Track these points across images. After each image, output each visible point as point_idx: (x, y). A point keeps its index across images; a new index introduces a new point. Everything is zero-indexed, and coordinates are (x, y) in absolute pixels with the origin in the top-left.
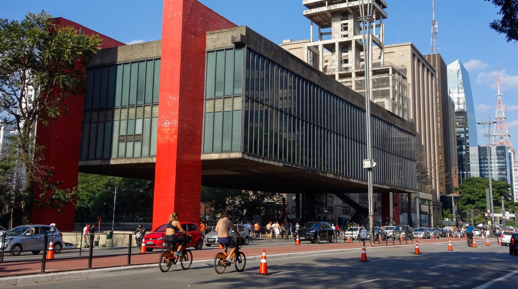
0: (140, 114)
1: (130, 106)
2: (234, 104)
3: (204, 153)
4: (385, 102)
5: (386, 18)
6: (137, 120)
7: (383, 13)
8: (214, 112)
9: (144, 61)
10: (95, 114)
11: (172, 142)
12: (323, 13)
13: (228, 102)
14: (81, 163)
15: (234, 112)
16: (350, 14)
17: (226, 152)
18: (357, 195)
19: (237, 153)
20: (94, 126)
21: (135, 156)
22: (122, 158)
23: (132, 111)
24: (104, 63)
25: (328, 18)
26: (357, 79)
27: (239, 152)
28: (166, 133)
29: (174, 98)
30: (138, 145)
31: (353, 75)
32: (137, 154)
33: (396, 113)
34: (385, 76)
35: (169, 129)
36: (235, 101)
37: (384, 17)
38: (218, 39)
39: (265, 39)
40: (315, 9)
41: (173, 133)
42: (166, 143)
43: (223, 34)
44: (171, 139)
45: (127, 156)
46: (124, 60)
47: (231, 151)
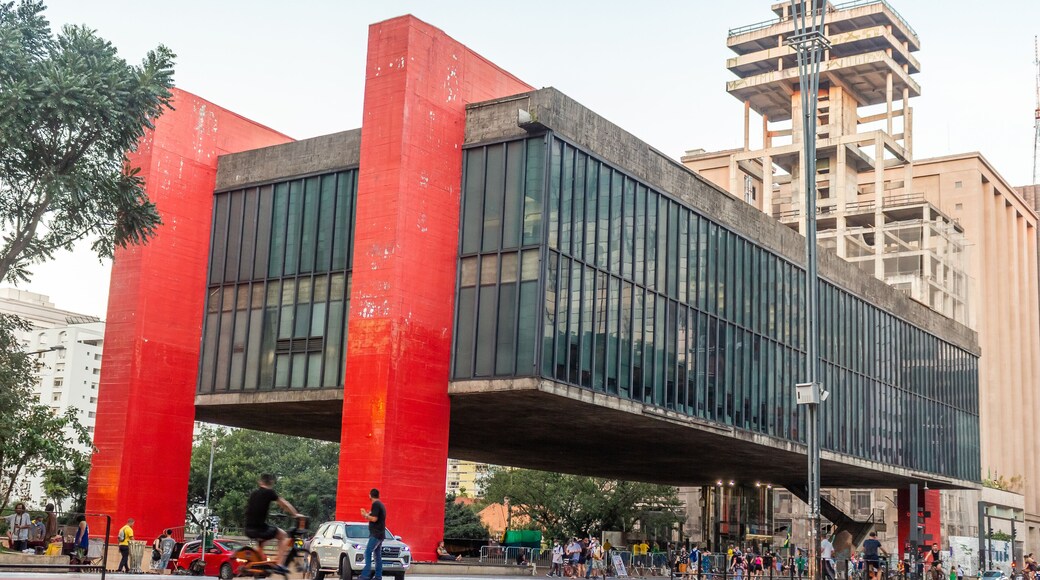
0: (322, 292)
1: (301, 275)
2: (524, 267)
3: (455, 379)
4: (913, 285)
5: (917, 95)
6: (315, 306)
7: (911, 85)
8: (480, 286)
9: (333, 174)
10: (229, 294)
11: (378, 352)
12: (773, 86)
13: (510, 262)
14: (200, 400)
15: (523, 286)
16: (834, 86)
17: (504, 377)
18: (847, 492)
19: (527, 380)
20: (227, 319)
21: (310, 385)
22: (281, 389)
23: (306, 286)
24: (251, 180)
25: (784, 98)
26: (848, 233)
27: (532, 378)
28: (367, 330)
29: (386, 253)
30: (316, 362)
31: (841, 223)
32: (314, 381)
33: (938, 308)
34: (913, 224)
35: (372, 323)
36: (525, 261)
37: (913, 94)
38: (491, 119)
39: (601, 119)
40: (753, 78)
41: (382, 332)
42: (366, 354)
43: (503, 108)
44: (376, 345)
45: (293, 385)
46: (292, 173)
47: (515, 375)
